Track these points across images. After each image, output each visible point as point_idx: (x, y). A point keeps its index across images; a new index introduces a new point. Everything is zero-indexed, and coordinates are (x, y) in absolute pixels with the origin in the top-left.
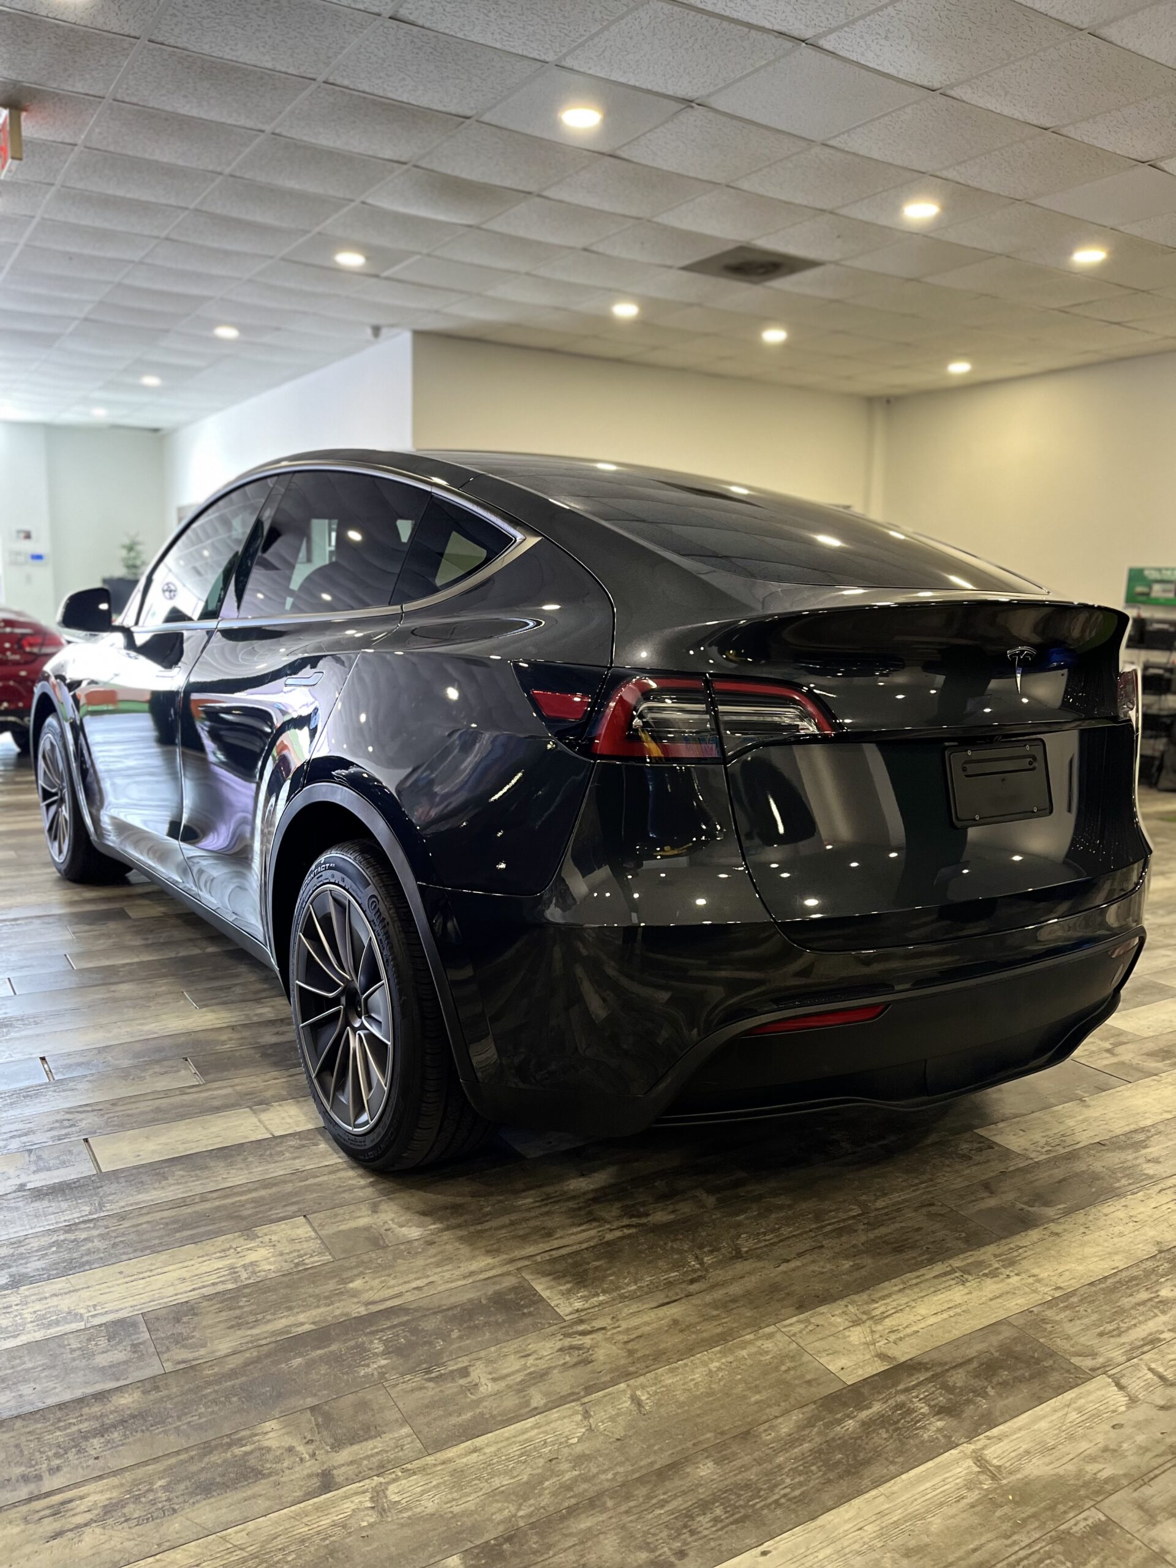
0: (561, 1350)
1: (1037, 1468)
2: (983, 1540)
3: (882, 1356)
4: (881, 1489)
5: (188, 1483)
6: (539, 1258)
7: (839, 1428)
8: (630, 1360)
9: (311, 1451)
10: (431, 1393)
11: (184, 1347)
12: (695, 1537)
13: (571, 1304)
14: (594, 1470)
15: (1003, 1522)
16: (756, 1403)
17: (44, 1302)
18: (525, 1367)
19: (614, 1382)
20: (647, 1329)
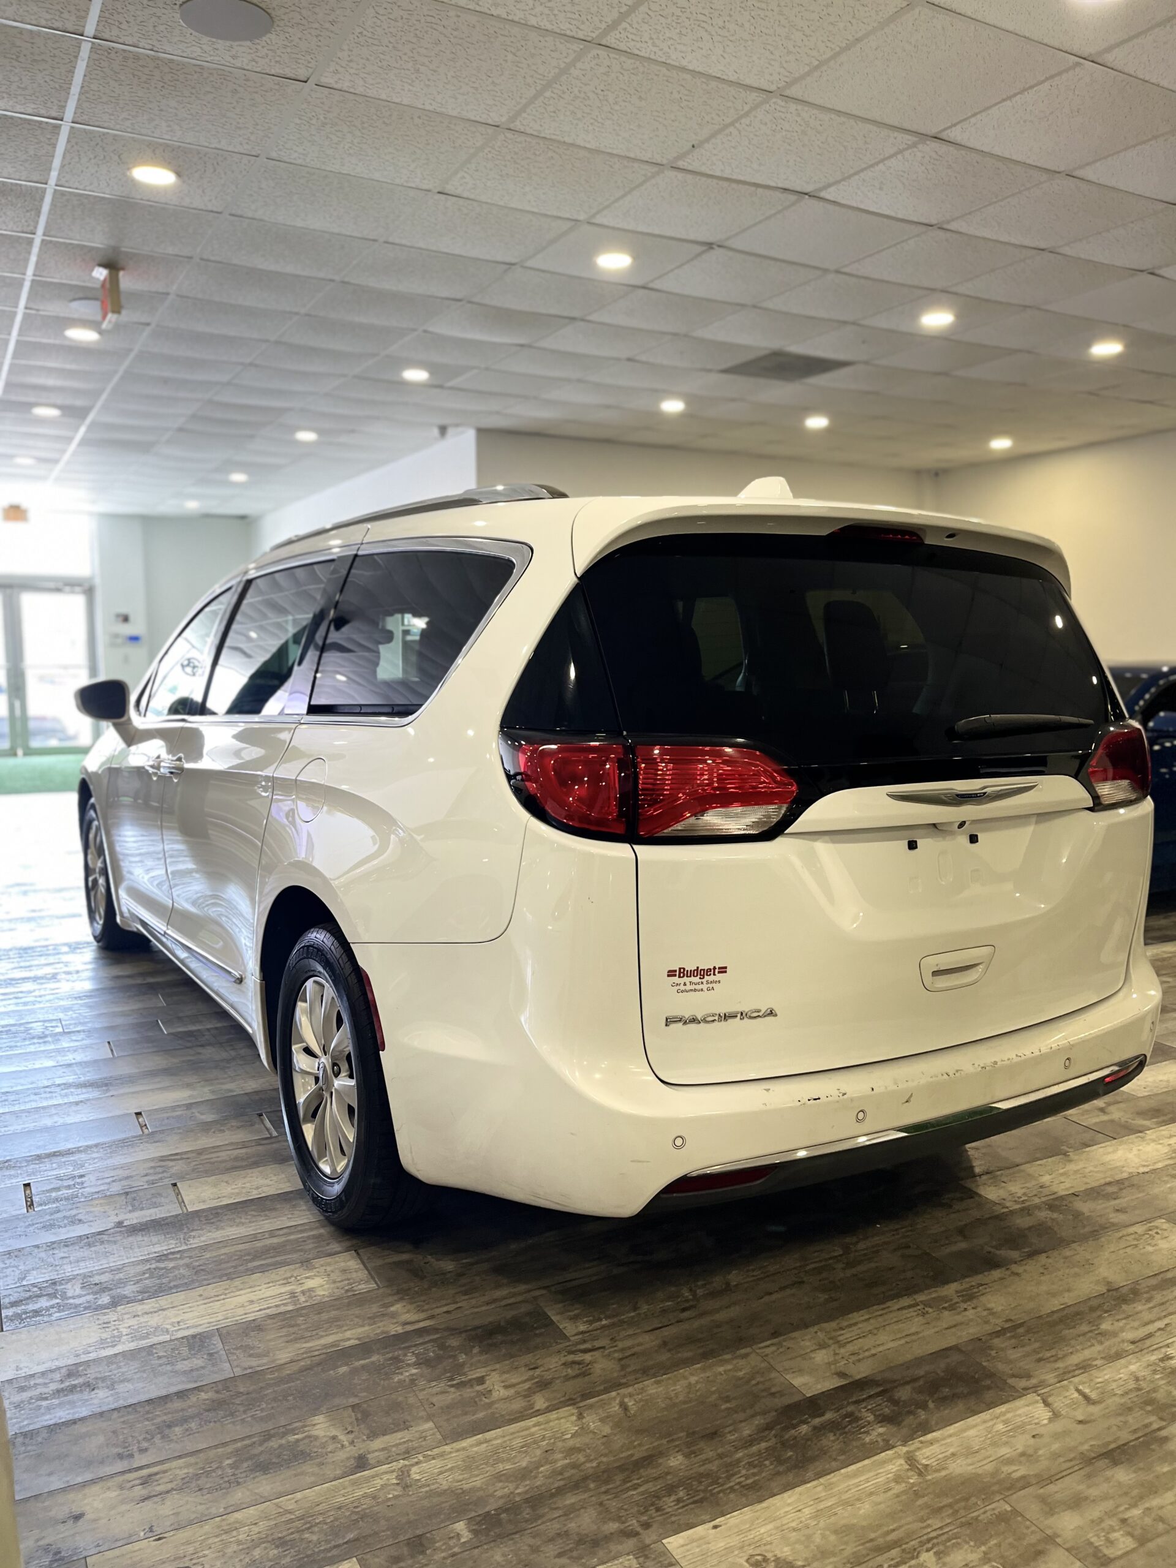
0: (564, 1364)
1: (960, 1467)
2: (903, 1522)
3: (841, 1375)
4: (821, 1480)
5: (250, 1463)
6: (553, 1289)
7: (793, 1431)
8: (623, 1373)
9: (350, 1440)
10: (451, 1396)
11: (251, 1355)
12: (659, 1513)
13: (576, 1327)
14: (582, 1459)
15: (922, 1509)
16: (728, 1409)
17: (137, 1318)
18: (533, 1377)
19: (607, 1391)
20: (636, 1349)
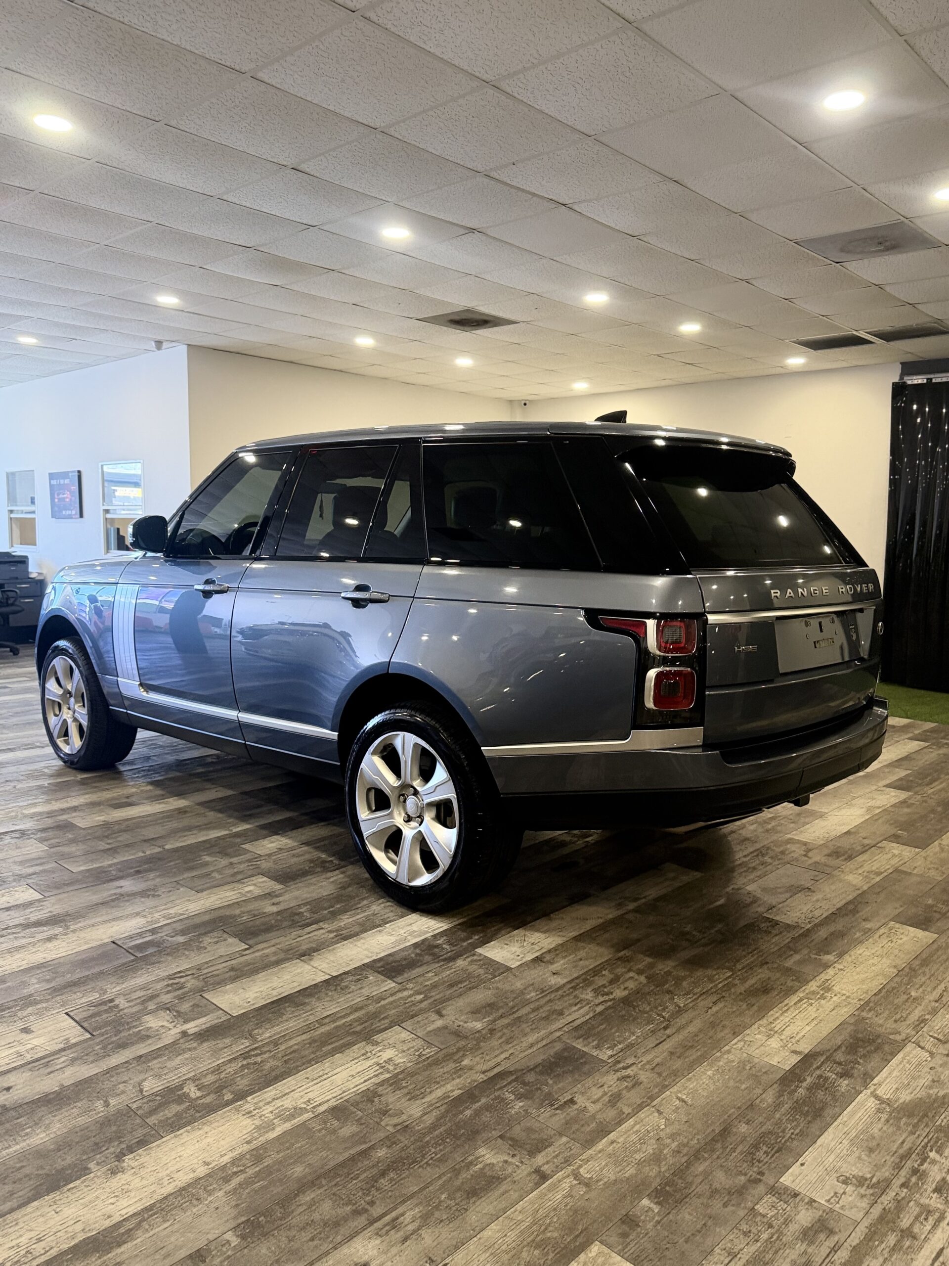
0: (618, 1080)
1: (906, 1096)
3: (794, 1052)
5: (461, 1192)
7: (797, 1094)
8: (662, 1078)
9: (519, 1160)
10: (562, 1116)
12: (762, 1164)
13: (605, 1053)
14: (686, 1141)
15: (907, 1126)
16: (746, 1089)
18: (605, 1094)
19: (661, 1092)
20: (658, 1060)
